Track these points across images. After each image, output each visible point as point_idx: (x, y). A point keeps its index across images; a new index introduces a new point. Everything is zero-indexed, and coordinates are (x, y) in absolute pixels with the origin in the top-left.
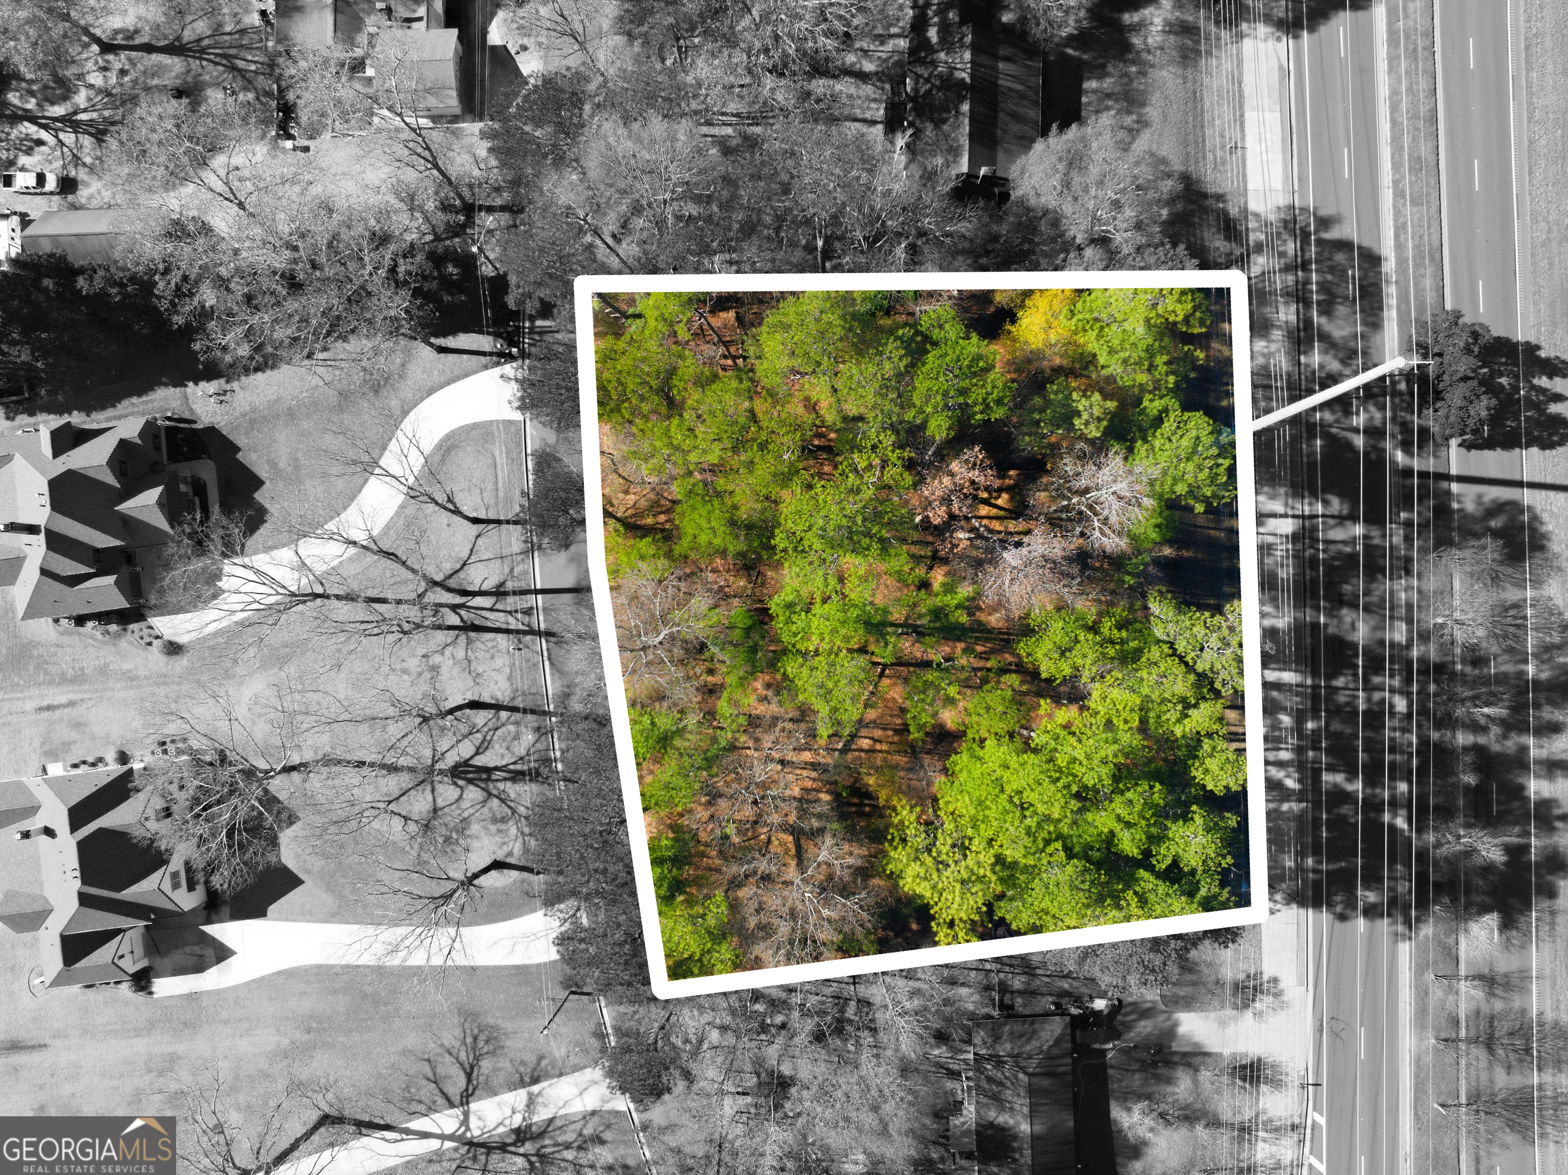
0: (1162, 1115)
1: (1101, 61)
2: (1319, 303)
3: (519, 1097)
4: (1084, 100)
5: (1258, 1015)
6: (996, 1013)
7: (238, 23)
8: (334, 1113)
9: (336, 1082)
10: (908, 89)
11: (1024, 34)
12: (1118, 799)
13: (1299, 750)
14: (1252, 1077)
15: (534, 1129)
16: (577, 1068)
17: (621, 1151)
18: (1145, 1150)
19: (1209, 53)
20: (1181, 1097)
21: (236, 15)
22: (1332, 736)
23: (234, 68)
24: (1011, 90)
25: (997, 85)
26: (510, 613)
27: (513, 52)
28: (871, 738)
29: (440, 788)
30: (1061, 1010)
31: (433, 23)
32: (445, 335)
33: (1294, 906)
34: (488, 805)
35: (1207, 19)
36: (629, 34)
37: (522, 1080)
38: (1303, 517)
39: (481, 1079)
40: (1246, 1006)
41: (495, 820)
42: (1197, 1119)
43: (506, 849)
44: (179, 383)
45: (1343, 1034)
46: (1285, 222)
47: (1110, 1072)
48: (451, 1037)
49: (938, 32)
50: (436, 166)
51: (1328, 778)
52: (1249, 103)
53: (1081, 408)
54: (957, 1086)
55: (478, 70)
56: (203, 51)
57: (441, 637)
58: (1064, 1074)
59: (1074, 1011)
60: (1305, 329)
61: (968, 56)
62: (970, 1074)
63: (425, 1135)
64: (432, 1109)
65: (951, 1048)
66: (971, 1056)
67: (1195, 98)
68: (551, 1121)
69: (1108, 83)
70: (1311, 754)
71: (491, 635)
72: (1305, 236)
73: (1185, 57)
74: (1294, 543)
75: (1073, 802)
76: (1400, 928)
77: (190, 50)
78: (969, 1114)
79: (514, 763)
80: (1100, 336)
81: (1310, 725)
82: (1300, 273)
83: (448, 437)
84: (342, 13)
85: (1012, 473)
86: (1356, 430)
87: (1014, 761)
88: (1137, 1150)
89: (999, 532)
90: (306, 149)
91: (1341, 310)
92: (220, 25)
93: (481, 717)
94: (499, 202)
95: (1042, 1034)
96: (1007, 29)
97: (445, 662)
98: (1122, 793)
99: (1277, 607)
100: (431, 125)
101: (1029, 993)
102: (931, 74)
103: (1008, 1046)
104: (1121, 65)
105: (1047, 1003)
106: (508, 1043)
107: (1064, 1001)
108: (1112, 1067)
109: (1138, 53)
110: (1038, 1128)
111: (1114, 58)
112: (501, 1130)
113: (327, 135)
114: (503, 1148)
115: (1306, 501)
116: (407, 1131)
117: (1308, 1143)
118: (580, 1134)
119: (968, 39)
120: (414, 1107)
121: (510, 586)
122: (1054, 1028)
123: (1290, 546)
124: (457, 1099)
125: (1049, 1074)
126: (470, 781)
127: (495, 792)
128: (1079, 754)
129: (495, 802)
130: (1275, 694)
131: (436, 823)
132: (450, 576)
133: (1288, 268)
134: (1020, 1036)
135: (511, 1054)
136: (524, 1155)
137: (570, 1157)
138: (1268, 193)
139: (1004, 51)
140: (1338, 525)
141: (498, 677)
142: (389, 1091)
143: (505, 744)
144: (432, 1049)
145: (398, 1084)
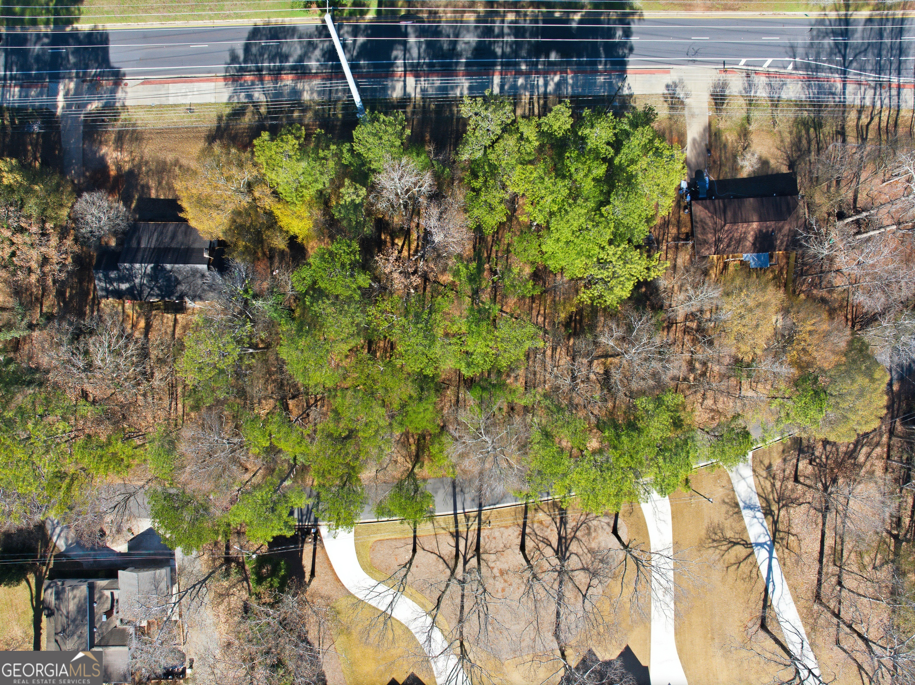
0: (745, 149)
1: (139, 188)
2: (281, 62)
3: (746, 514)
4: (162, 197)
5: (687, 96)
6: (691, 243)
8: (759, 622)
9: (741, 622)
10: (156, 300)
11: (124, 233)
13: (538, 72)
14: (721, 99)
15: (764, 505)
16: (729, 480)
17: (775, 454)
18: (763, 158)
19: (134, 125)
20: (734, 138)
22: (529, 55)
24: (157, 240)
25: (154, 248)
26: (468, 529)
27: (132, 537)
28: (537, 316)
29: (571, 567)
31: (115, 586)
32: (303, 573)
34: (580, 537)
35: (113, 126)
36: (127, 467)
37: (737, 513)
38: (405, 71)
39: (737, 536)
40: (682, 103)
41: (589, 534)
42: (745, 129)
43: (606, 526)
45: (696, 49)
46: (234, 81)
47: (721, 178)
48: (712, 554)
49: (123, 283)
50: (204, 581)
51: (553, 58)
52: (164, 101)
53: (349, 200)
54: (731, 264)
55: (144, 557)
57: (484, 569)
58: (724, 204)
60: (297, 70)
61: (137, 266)
62: (725, 256)
63: (770, 568)
64: (755, 565)
65: (711, 267)
66: (715, 256)
67: (161, 133)
68: (759, 495)
69: (152, 183)
70: (540, 67)
71: (482, 539)
72: (242, 70)
73: (137, 139)
74: (420, 77)
76: (636, 17)
78: (747, 257)
79: (556, 523)
80: (306, 187)
81: (523, 67)
82: (264, 73)
83: (364, 568)
84: (107, 642)
85: (383, 237)
86: (355, 41)
87: (555, 235)
88: (764, 163)
89: (418, 244)
90: (191, 661)
91: (285, 49)
93: (529, 544)
94: (223, 542)
95: (702, 216)
96: (120, 243)
97: (498, 566)
99: (457, 86)
100: (177, 585)
101: (679, 224)
102: (148, 287)
103: (710, 236)
104: (141, 176)
106: (716, 521)
107: (683, 204)
108: (719, 177)
109: (134, 166)
110: (755, 218)
111: (137, 180)
112: (765, 524)
113: (183, 648)
114: (775, 523)
115: (396, 69)
116: (768, 579)
117: (756, 68)
118: (766, 478)
119: (127, 265)
120: (754, 575)
121: (453, 529)
122: (699, 210)
123: (422, 79)
124: (749, 550)
125: (725, 212)
126: (567, 549)
127: (573, 534)
128: (549, 199)
129: (578, 534)
130: (506, 87)
131: (591, 568)
132: (448, 565)
133: (261, 80)
134: (704, 229)
135: (722, 519)
136: (779, 510)
137: (779, 483)
138: (217, 91)
139: (134, 244)
140: (409, 52)
141: (506, 534)
142: (745, 591)
143: (545, 529)
144: (720, 566)
145: (742, 586)
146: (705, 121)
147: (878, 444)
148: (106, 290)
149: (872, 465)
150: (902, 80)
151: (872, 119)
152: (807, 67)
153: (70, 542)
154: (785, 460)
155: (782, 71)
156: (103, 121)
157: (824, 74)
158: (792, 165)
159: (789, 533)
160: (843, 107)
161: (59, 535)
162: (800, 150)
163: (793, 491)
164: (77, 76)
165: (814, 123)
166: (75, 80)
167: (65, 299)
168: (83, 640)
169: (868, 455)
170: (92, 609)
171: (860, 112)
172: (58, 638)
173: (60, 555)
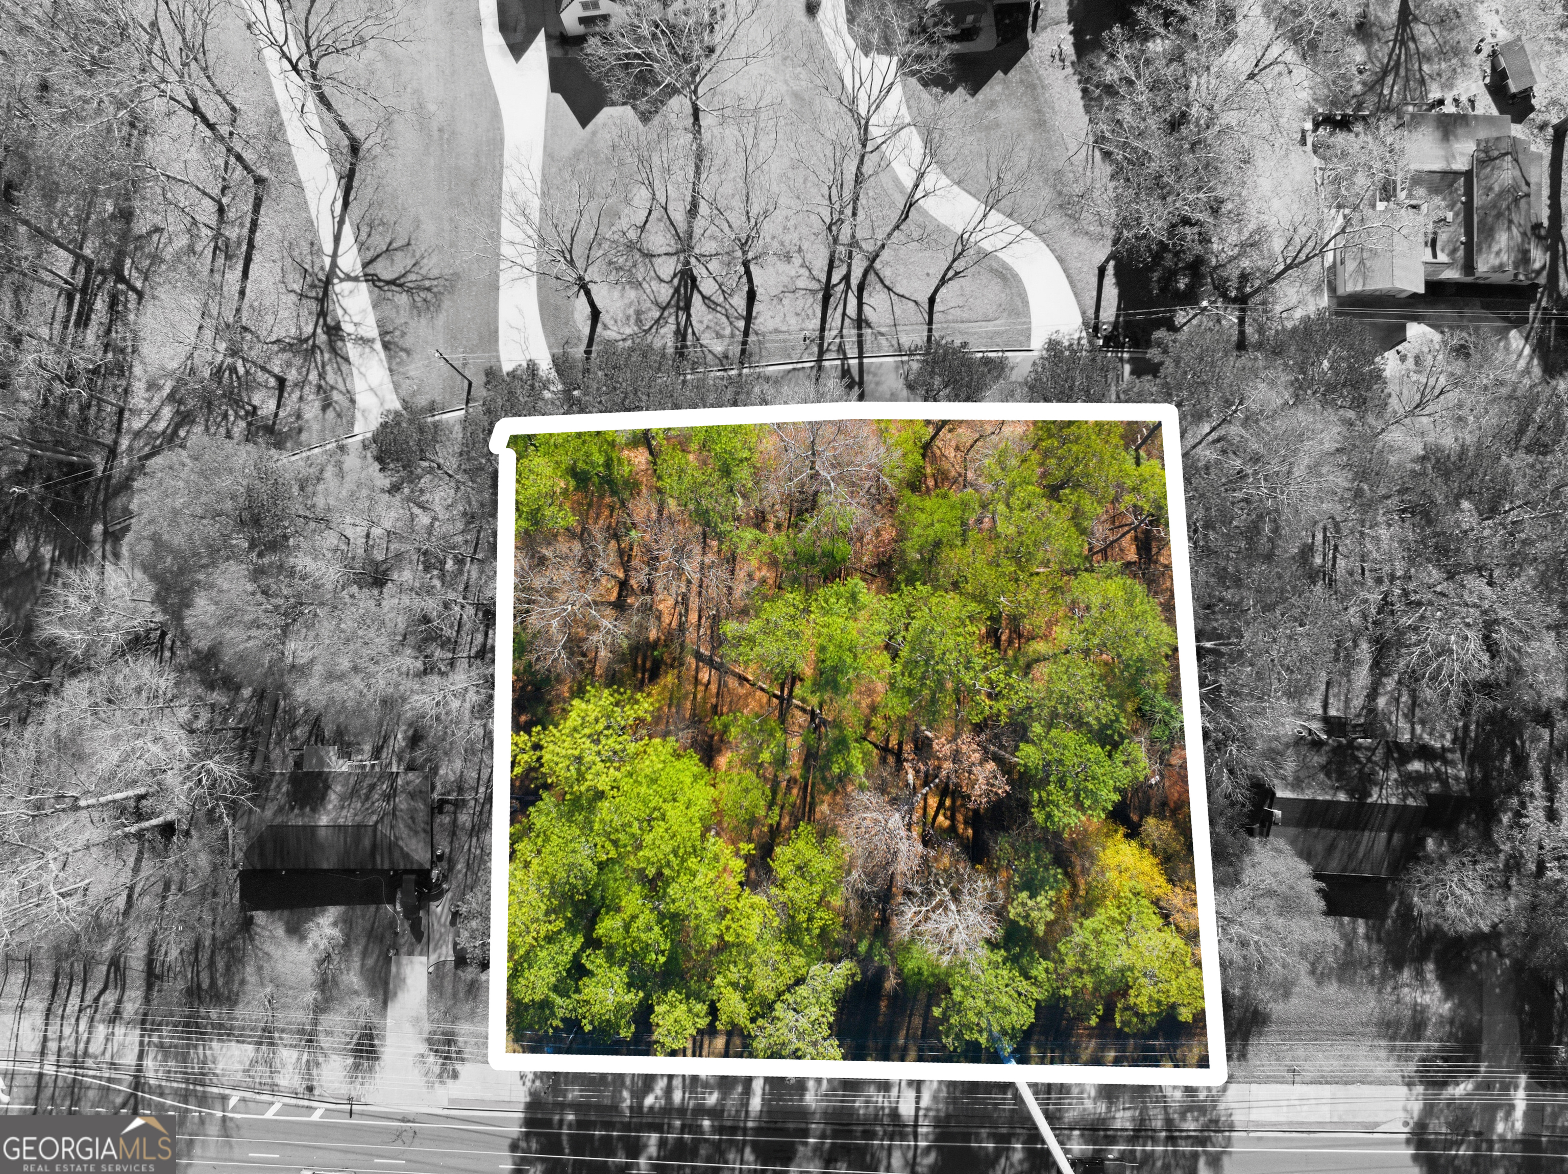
0: (328, 957)
1: (1384, 938)
2: (1133, 1152)
3: (371, 330)
4: (1346, 919)
5: (422, 1058)
6: (435, 796)
7: (1431, 76)
8: (362, 153)
9: (392, 155)
10: (1360, 741)
11: (1417, 860)
12: (653, 917)
13: (682, 1111)
14: (361, 1051)
15: (340, 344)
16: (397, 387)
17: (316, 427)
18: (296, 939)
19: (1393, 1049)
20: (345, 977)
21: (1439, 75)
23: (1385, 72)
24: (1359, 843)
25: (1363, 830)
26: (841, 332)
27: (1399, 348)
28: (709, 682)
29: (672, 260)
30: (437, 860)
31: (1431, 268)
32: (1117, 274)
33: (528, 1099)
34: (653, 307)
35: (1429, 1049)
36: (1424, 459)
37: (387, 333)
38: (916, 1126)
39: (389, 295)
40: (429, 1041)
41: (638, 313)
42: (323, 991)
43: (610, 323)
44: (1072, 16)
46: (1216, 1122)
47: (373, 908)
48: (432, 266)
49: (1417, 772)
50: (1288, 268)
51: (654, 1137)
52: (1340, 1091)
53: (1039, 899)
54: (366, 756)
55: (1380, 312)
56: (1403, 43)
57: (820, 265)
58: (374, 860)
59: (435, 873)
60: (1106, 1137)
61: (1394, 801)
62: (377, 769)
63: (337, 239)
64: (362, 246)
65: (403, 750)
66: (394, 770)
67: (1347, 1034)
68: (347, 360)
69: (1362, 944)
70: (678, 1123)
71: (819, 314)
72: (1202, 1141)
73: (1388, 1025)
74: (890, 1115)
75: (654, 870)
77: (1404, 30)
78: (338, 765)
79: (694, 333)
80: (1113, 921)
81: (706, 1123)
82: (1164, 1134)
83: (1015, 276)
84: (1442, 179)
85: (970, 831)
88: (296, 931)
90: (1303, 142)
92: (1429, 60)
93: (739, 302)
94: (1249, 330)
95: (414, 841)
96: (1421, 843)
97: (794, 268)
98: (659, 922)
99: (826, 1095)
100: (1327, 265)
101: (453, 831)
102: (1376, 763)
103: (403, 806)
104: (1381, 959)
105: (443, 848)
106: (423, 321)
107: (445, 864)
108: (377, 909)
109: (1394, 977)
110: (322, 833)
111: (1388, 952)
112: (340, 312)
113: (1316, 162)
114: (322, 314)
115: (930, 1129)
116: (341, 223)
117: (294, 1101)
118: (333, 388)
119: (1410, 802)
120: (365, 230)
121: (867, 332)
122: (419, 853)
123: (887, 1111)
124: (370, 270)
125: (374, 846)
126: (677, 290)
127: (666, 314)
129: (656, 314)
130: (740, 1089)
131: (637, 256)
132: (877, 274)
133: (1169, 1121)
134: (413, 818)
135: (413, 324)
136: (314, 334)
137: (311, 377)
138: (1246, 1105)
139: (1396, 837)
140: (907, 1162)
141: (778, 319)
142: (380, 205)
143: (712, 324)
144: (420, 248)
145: (388, 214)
146: (395, 1011)
147: (137, 434)
148: (1446, 762)
149: (149, 400)
150: (36, 1069)
151: (97, 1000)
152: (203, 1100)
153: (1502, 344)
154: (299, 417)
155: (248, 1095)
156: (1445, 1059)
157: (175, 1085)
158: (247, 924)
159: (302, 296)
160: (144, 1022)
161: (1520, 355)
162: (229, 950)
163: (289, 364)
164: (1491, 1144)
165: (199, 998)
166: (1495, 1137)
167: (1513, 752)
168: (1483, 183)
169: (155, 417)
170: (1469, 233)
171: (117, 1012)
172: (1525, 188)
173: (1519, 323)
